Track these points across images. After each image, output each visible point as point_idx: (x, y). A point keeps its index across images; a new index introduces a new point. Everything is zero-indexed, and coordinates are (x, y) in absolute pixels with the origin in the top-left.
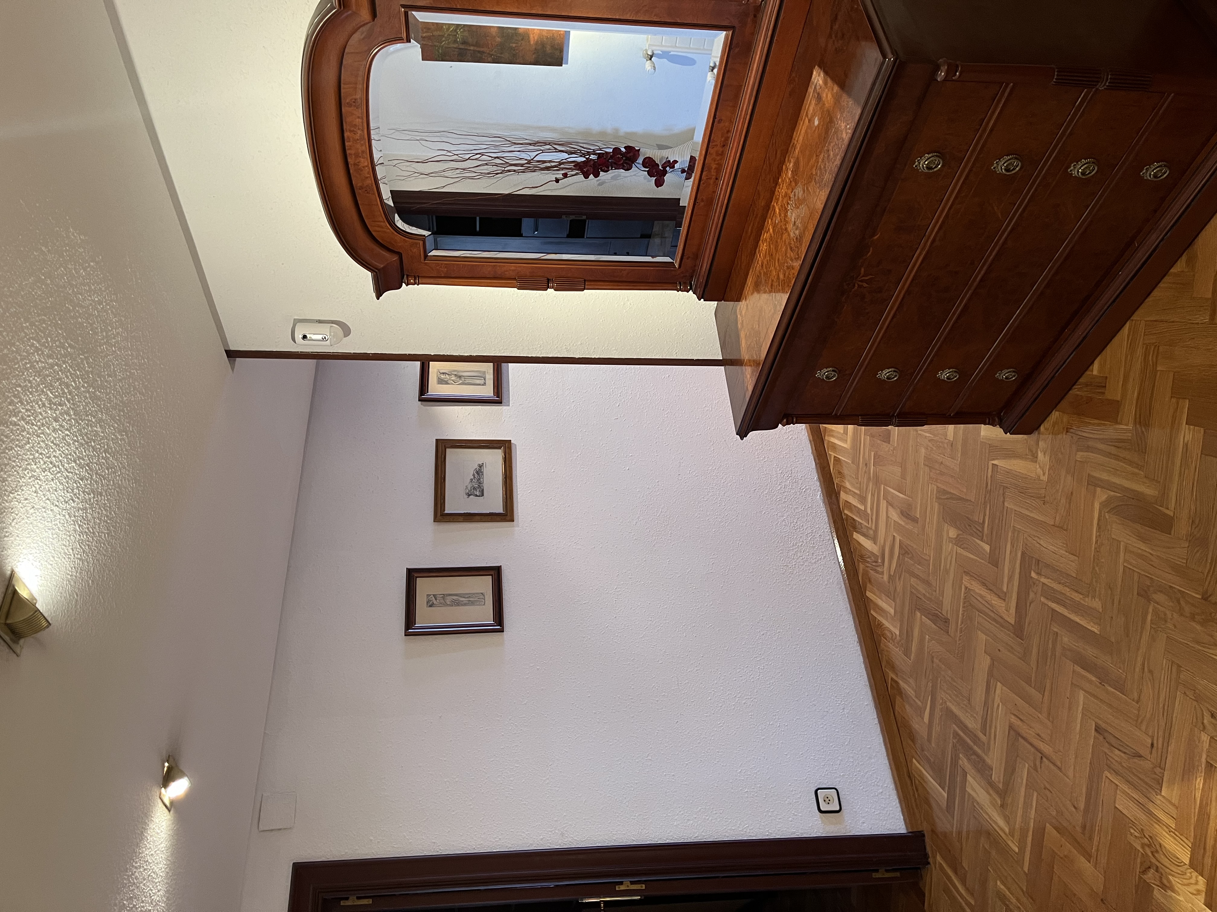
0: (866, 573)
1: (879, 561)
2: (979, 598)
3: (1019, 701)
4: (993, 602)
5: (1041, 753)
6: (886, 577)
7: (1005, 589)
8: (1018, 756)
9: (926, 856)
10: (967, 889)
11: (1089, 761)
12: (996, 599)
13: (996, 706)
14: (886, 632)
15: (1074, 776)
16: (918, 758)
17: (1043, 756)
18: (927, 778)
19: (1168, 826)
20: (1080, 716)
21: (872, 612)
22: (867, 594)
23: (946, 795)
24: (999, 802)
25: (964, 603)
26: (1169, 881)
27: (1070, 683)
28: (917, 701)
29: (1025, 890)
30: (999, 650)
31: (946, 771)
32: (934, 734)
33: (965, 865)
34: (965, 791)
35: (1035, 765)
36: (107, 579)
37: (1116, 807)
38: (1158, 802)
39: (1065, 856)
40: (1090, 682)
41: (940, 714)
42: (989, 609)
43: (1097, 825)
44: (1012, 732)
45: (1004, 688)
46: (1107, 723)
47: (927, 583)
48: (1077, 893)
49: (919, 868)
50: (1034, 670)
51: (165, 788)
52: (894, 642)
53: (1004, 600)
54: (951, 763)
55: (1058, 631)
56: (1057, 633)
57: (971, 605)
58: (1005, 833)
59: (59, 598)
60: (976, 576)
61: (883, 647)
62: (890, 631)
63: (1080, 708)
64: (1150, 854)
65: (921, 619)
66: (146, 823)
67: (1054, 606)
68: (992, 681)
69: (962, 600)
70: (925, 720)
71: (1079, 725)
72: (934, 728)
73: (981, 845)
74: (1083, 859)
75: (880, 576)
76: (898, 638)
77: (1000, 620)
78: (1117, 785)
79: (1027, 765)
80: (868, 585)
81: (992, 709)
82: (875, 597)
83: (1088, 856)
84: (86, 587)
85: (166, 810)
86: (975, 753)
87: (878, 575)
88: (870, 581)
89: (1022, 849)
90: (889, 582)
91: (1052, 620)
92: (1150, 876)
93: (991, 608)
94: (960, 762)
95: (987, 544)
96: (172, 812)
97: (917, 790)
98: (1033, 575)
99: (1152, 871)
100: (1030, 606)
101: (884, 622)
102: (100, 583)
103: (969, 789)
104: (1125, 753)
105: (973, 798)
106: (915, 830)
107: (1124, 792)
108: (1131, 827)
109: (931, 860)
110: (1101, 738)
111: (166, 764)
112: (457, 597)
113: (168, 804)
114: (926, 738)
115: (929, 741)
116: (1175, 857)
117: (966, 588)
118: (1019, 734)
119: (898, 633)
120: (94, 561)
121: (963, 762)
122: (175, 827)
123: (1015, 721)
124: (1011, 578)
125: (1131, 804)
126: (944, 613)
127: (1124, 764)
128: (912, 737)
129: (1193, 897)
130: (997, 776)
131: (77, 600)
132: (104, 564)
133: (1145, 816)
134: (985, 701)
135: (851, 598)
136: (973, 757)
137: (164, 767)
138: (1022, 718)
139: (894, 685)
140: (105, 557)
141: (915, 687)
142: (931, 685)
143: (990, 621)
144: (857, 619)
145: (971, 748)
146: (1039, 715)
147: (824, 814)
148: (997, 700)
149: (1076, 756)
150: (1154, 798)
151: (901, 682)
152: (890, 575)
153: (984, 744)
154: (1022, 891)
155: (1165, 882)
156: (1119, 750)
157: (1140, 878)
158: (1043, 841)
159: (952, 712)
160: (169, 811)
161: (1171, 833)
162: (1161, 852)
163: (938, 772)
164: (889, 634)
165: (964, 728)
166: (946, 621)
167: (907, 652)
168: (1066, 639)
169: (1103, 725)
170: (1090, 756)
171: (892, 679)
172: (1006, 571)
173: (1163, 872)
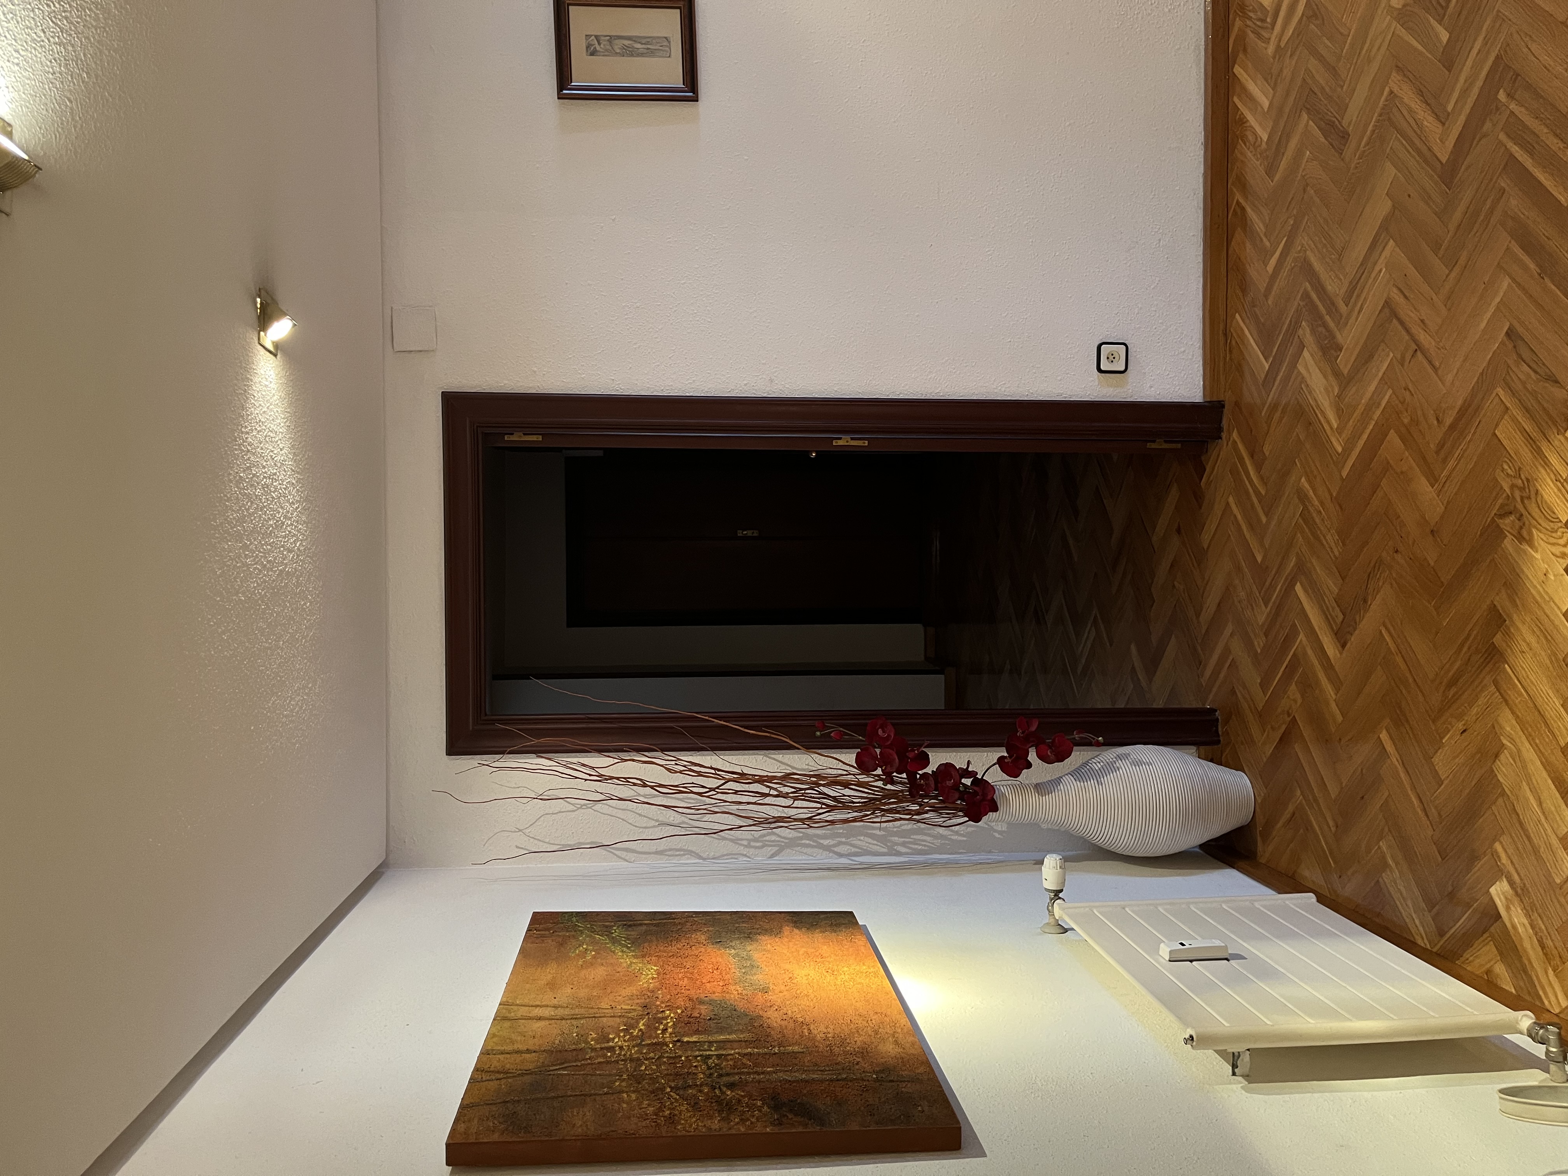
0: (1242, 37)
1: (1268, 20)
2: (1405, 113)
3: (1412, 271)
4: (1425, 123)
5: (1417, 345)
6: (1271, 49)
7: (1450, 108)
8: (1383, 341)
9: (1220, 430)
10: (1262, 478)
11: (1480, 371)
12: (1431, 119)
13: (1377, 269)
14: (1248, 133)
15: (1453, 383)
16: (1244, 315)
17: (1419, 348)
18: (1248, 341)
19: (1557, 474)
20: (1492, 309)
21: (1236, 100)
22: (1234, 70)
23: (1267, 367)
24: (1336, 391)
25: (1380, 115)
26: (1530, 533)
27: (1496, 264)
28: (1265, 239)
29: (1334, 494)
30: (1409, 196)
31: (1277, 338)
32: (1275, 288)
33: (1267, 450)
34: (1295, 367)
35: (1403, 357)
36: (108, 64)
37: (1495, 434)
38: (1556, 443)
39: (1402, 472)
40: (1525, 268)
41: (1293, 265)
42: (1415, 132)
43: (1460, 448)
44: (1387, 310)
45: (1397, 249)
46: (1527, 330)
47: (1333, 71)
48: (1401, 515)
49: (1207, 442)
50: (1450, 233)
51: (263, 331)
52: (1256, 150)
53: (1443, 124)
54: (1287, 331)
55: (1507, 188)
56: (1504, 190)
57: (1389, 119)
58: (1331, 428)
59: (44, 112)
60: (1411, 76)
61: (1239, 155)
62: (1255, 134)
63: (1498, 300)
64: (1519, 500)
65: (1307, 125)
66: (248, 379)
67: (1516, 150)
68: (1383, 236)
69: (1378, 110)
70: (1268, 268)
71: (1485, 322)
72: (1278, 280)
73: (1295, 433)
74: (1424, 481)
75: (1263, 45)
76: (1264, 145)
77: (1424, 149)
78: (1507, 409)
79: (1391, 355)
80: (1241, 55)
81: (1370, 273)
82: (1245, 76)
83: (1433, 479)
84: (79, 85)
85: (271, 356)
86: (1325, 325)
87: (1260, 42)
88: (1245, 50)
89: (1347, 451)
90: (1274, 58)
91: (1504, 168)
92: (1507, 523)
93: (1419, 132)
94: (1300, 332)
95: (1446, 29)
96: (279, 356)
97: (1231, 351)
98: (1502, 96)
99: (1512, 517)
100: (1480, 140)
101: (1250, 117)
102: (100, 73)
103: (1300, 367)
104: (1536, 372)
105: (1303, 378)
106: (1215, 399)
107: (1514, 419)
108: (1506, 462)
109: (1224, 435)
110: (1510, 346)
111: (259, 300)
112: (630, 42)
113: (271, 348)
114: (1263, 290)
115: (1266, 297)
116: (1550, 510)
117: (1391, 92)
118: (1395, 315)
119: (1265, 137)
120: (81, 42)
121: (1305, 332)
122: (286, 372)
123: (1396, 296)
124: (1465, 92)
125: (1518, 436)
126: (1345, 123)
127: (1529, 386)
128: (1244, 286)
129: (1553, 558)
130: (1345, 361)
131: (71, 109)
132: (98, 41)
133: (1530, 454)
134: (1362, 261)
135: (1210, 73)
136: (1321, 329)
137: (256, 303)
138: (1408, 294)
139: (1239, 211)
140: (96, 30)
141: (1267, 221)
142: (1292, 222)
143: (1411, 150)
144: (1210, 108)
145: (1321, 317)
146: (1434, 297)
147: (1103, 374)
148: (1381, 264)
149: (1466, 359)
150: (1552, 437)
151: (1249, 210)
152: (1278, 46)
153: (1341, 316)
154: (1331, 495)
155: (1524, 533)
156: (1529, 366)
157: (1493, 520)
158: (1380, 449)
159: (1310, 265)
160: (275, 355)
161: (1558, 484)
162: (1533, 500)
163: (1266, 338)
164: (1251, 138)
165: (1320, 288)
166: (1344, 136)
167: (1270, 171)
168: (1515, 202)
169: (1520, 329)
170: (1485, 364)
171: (1238, 203)
172: (1462, 79)
173: (1527, 523)
